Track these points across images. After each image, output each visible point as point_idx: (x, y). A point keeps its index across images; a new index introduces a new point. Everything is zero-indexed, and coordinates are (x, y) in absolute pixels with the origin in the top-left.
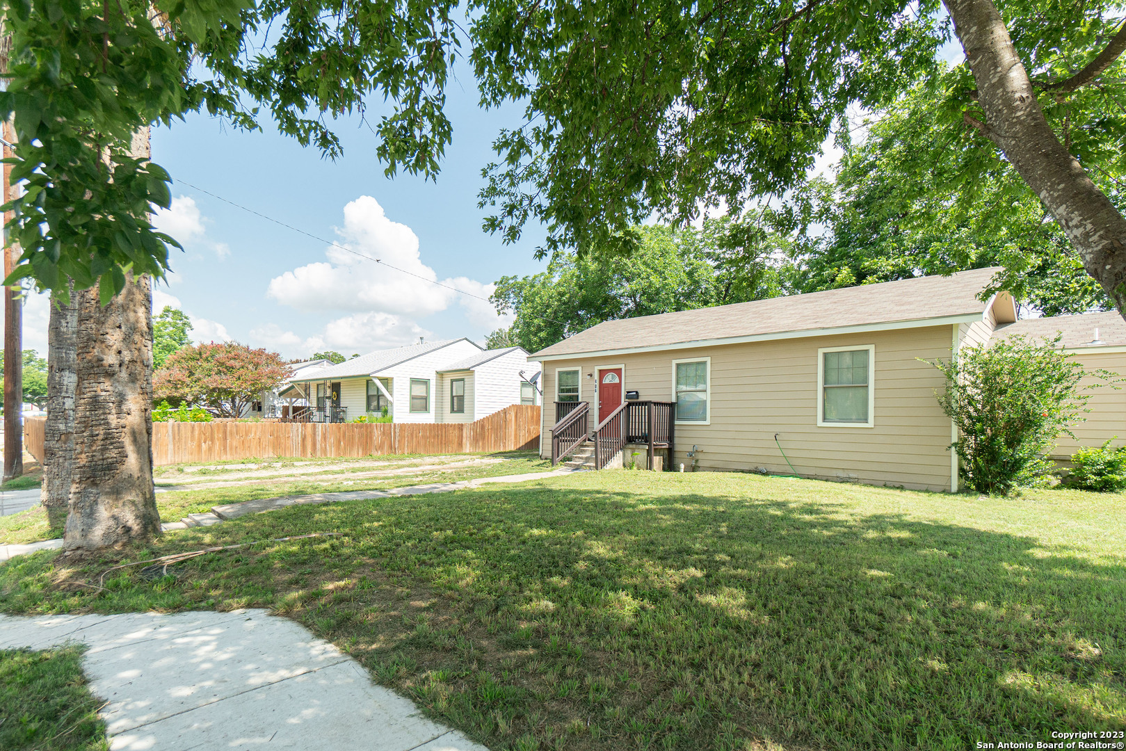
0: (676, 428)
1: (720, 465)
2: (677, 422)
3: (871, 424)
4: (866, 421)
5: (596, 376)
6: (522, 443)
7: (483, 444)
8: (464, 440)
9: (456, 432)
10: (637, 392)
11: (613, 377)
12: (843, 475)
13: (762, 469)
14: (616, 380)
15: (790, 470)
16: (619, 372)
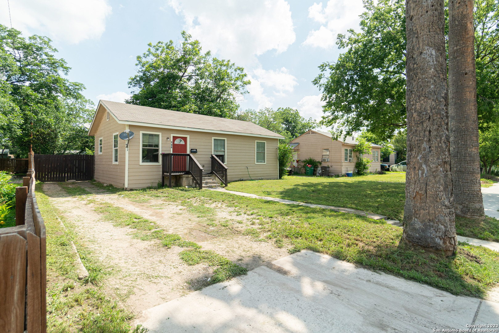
3: (266, 163)
5: (172, 140)
10: (196, 150)
11: (181, 141)
12: (260, 178)
13: (242, 179)
14: (183, 143)
15: (250, 178)
16: (185, 139)
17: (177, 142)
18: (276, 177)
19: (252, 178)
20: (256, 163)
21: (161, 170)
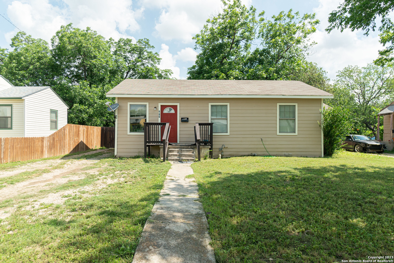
0: (213, 137)
1: (234, 153)
2: (214, 134)
3: (296, 134)
4: (295, 132)
5: (160, 109)
6: (72, 149)
7: (54, 151)
8: (44, 149)
9: (40, 143)
10: (188, 118)
11: (170, 110)
12: (287, 154)
13: (253, 154)
14: (173, 111)
15: (267, 154)
16: (175, 107)
17: (166, 111)
18: (318, 154)
19: (271, 154)
20: (278, 134)
21: (143, 140)
